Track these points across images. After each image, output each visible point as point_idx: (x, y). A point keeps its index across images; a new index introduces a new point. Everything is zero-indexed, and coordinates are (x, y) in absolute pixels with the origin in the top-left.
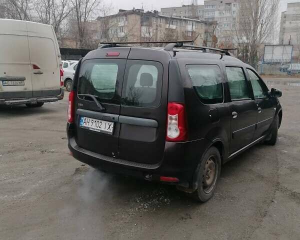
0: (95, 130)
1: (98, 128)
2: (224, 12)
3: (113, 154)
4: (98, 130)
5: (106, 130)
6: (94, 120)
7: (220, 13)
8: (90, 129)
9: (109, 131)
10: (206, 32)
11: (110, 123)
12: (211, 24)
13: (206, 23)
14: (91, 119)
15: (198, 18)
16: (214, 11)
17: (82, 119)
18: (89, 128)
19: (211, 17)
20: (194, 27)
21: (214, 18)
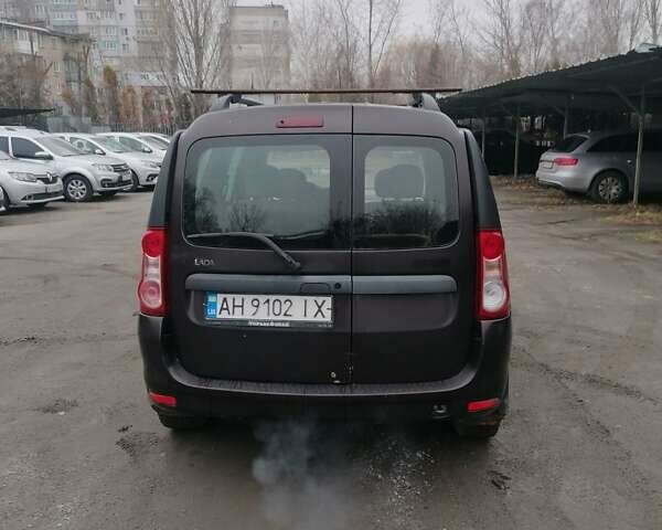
0: (272, 324)
1: (281, 318)
2: (99, 14)
3: (334, 375)
4: (282, 321)
5: (310, 318)
6: (262, 298)
7: (90, 16)
8: (250, 323)
9: (319, 318)
10: (66, 59)
11: (320, 300)
12: (77, 40)
13: (63, 38)
14: (249, 298)
15: (40, 23)
16: (75, 11)
17: (211, 299)
18: (247, 321)
19: (67, 23)
20: (35, 44)
21: (76, 26)
